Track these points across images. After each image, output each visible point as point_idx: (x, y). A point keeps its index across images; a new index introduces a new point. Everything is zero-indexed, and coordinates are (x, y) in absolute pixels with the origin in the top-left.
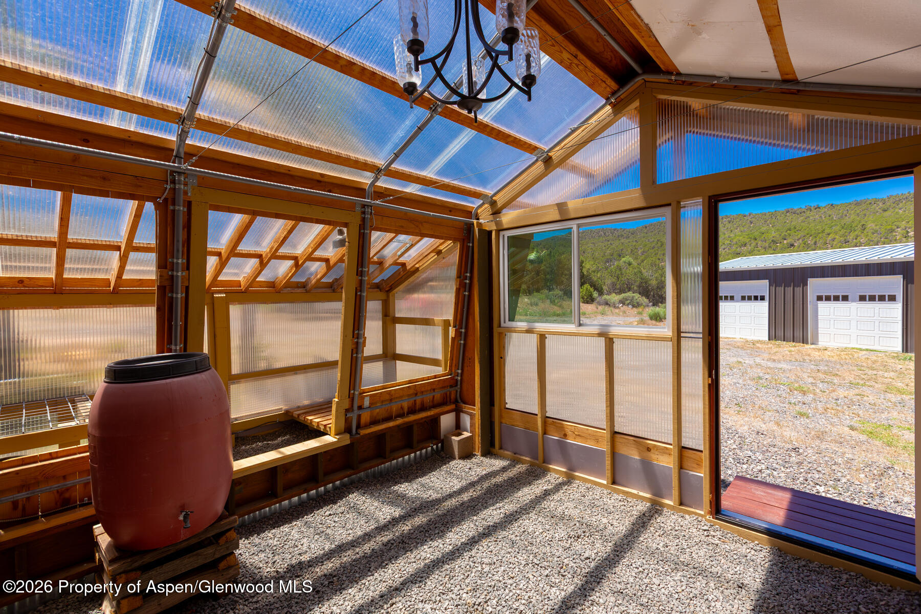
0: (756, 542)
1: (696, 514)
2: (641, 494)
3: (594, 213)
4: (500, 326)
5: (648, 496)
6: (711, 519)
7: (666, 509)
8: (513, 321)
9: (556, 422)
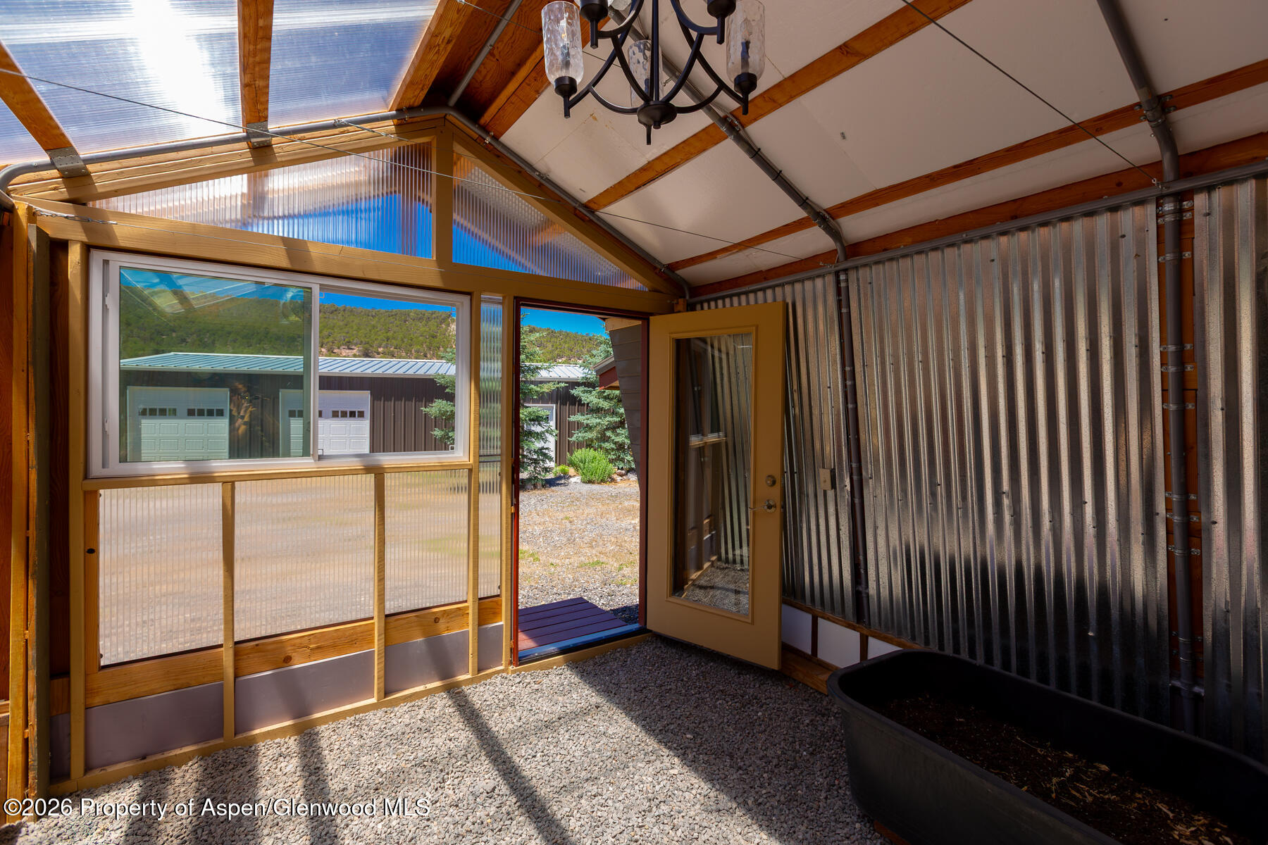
0: (555, 667)
1: (498, 672)
2: (430, 686)
3: (360, 275)
4: (86, 476)
5: (437, 684)
6: (515, 668)
7: (464, 687)
8: (138, 459)
9: (263, 644)
